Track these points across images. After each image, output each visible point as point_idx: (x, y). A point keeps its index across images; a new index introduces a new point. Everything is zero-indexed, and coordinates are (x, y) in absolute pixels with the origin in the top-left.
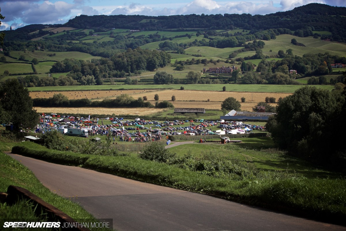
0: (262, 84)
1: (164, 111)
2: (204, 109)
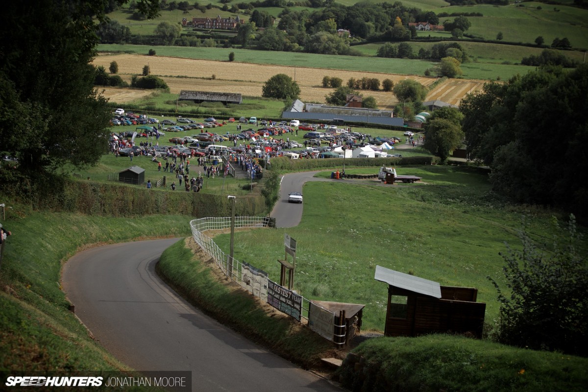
0: (293, 51)
1: (153, 94)
2: (240, 94)
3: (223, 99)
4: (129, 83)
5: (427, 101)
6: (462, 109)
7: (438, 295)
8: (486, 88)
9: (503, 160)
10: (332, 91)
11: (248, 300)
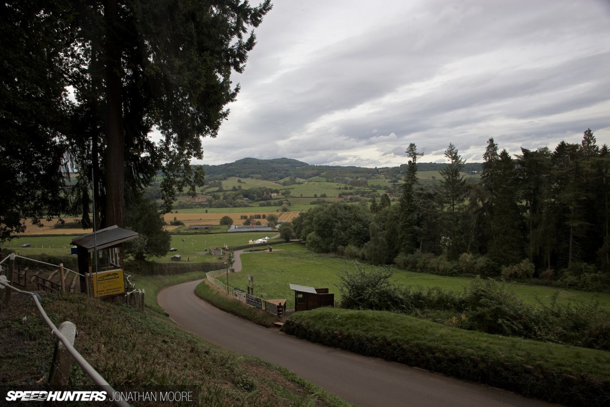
1: (179, 227)
3: (206, 227)
4: (169, 224)
5: (278, 221)
6: (294, 223)
7: (315, 292)
8: (300, 214)
9: (310, 239)
10: (245, 220)
11: (239, 303)
